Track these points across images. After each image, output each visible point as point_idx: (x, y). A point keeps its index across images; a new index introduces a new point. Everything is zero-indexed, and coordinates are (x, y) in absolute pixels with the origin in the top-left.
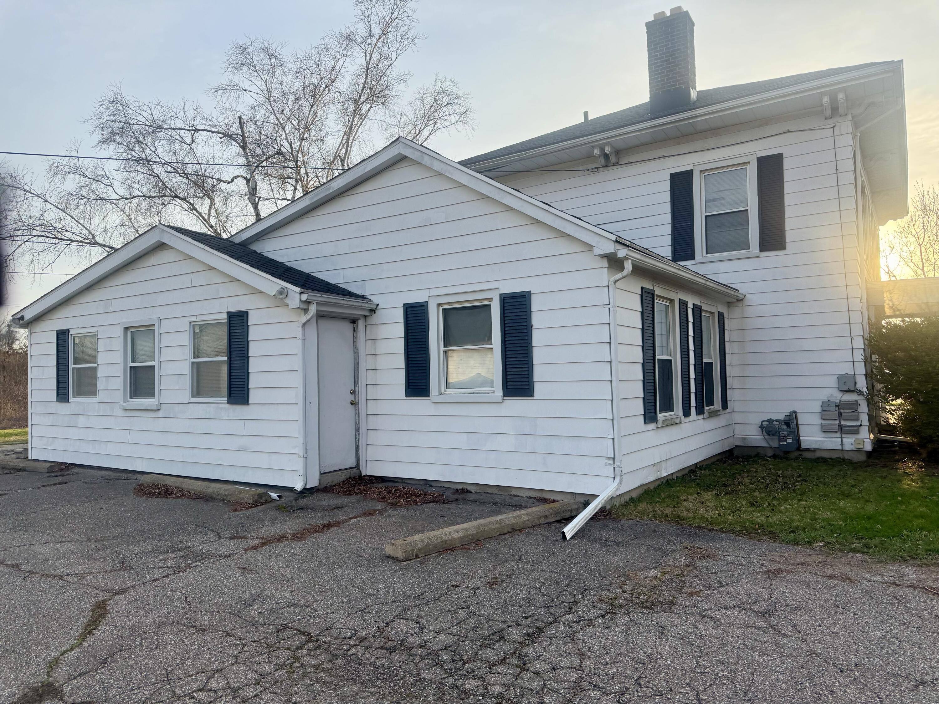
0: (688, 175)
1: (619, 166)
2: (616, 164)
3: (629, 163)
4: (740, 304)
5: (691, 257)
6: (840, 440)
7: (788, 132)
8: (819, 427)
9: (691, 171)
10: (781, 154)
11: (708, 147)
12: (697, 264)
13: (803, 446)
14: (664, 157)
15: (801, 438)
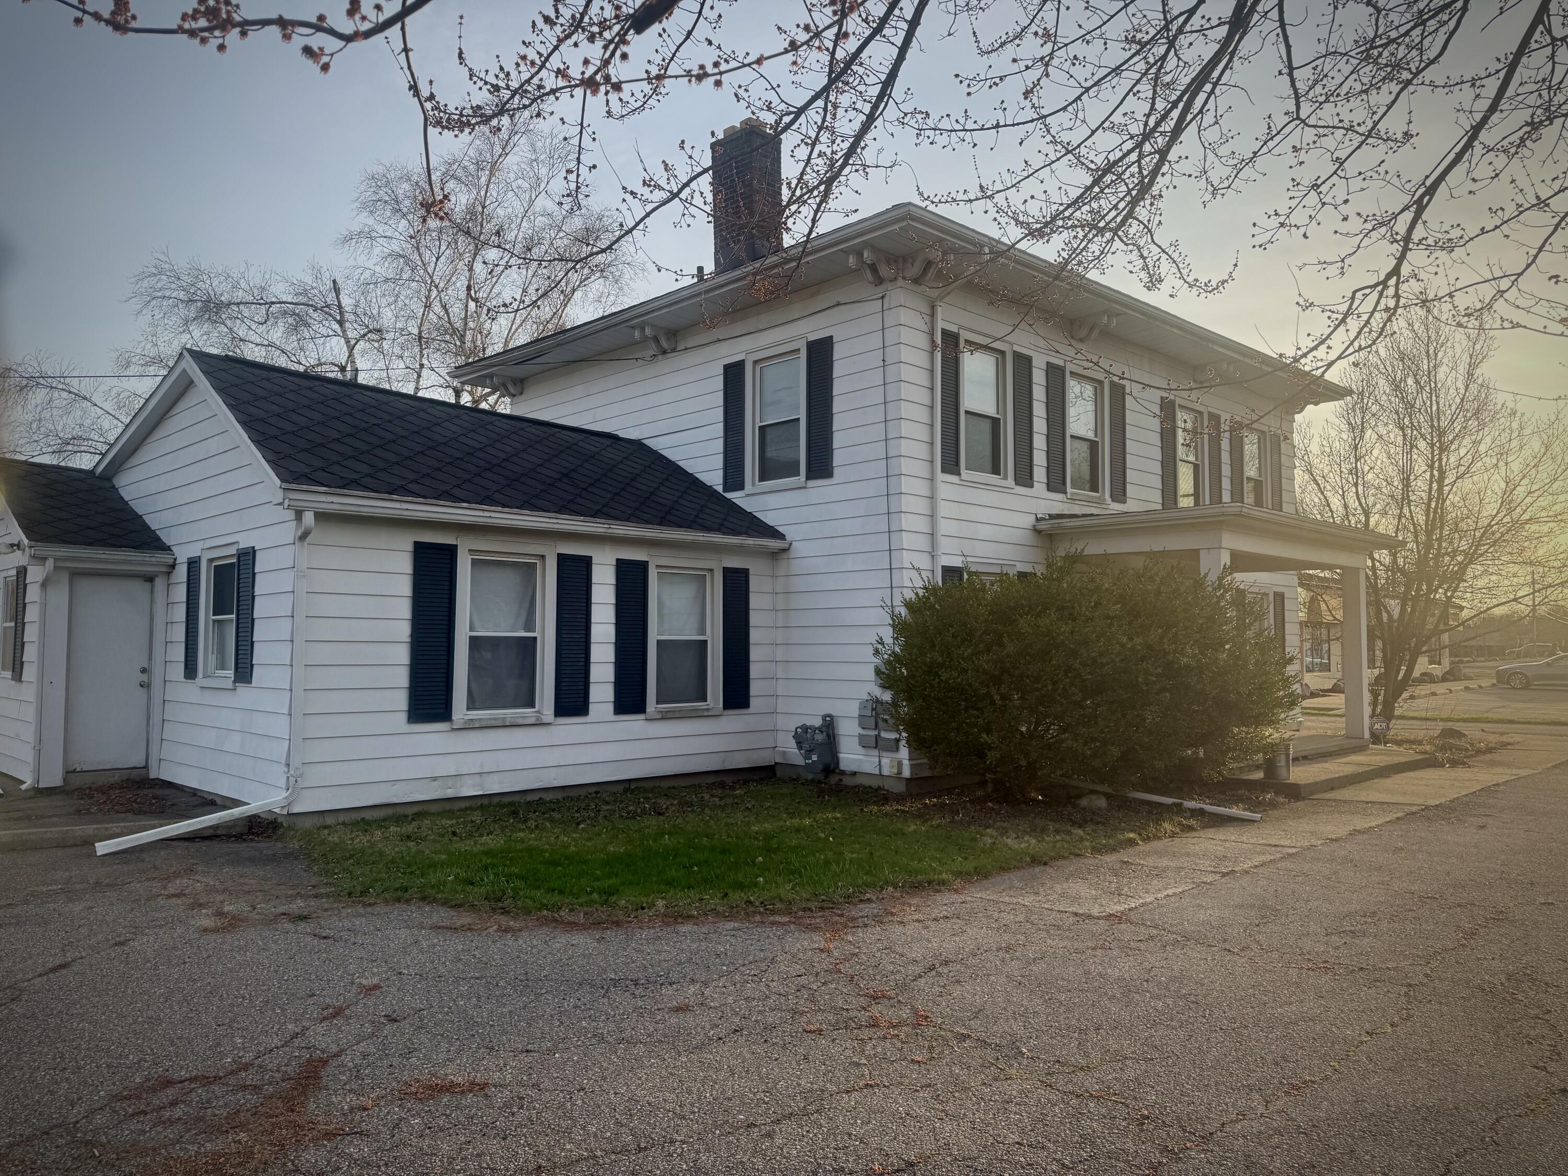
0: (740, 365)
1: (676, 354)
2: (674, 350)
3: (686, 349)
4: (785, 556)
5: (741, 487)
6: (877, 760)
7: (838, 304)
8: (857, 740)
9: (743, 360)
10: (831, 337)
11: (761, 328)
12: (747, 495)
13: (843, 766)
14: (719, 340)
15: (841, 755)
